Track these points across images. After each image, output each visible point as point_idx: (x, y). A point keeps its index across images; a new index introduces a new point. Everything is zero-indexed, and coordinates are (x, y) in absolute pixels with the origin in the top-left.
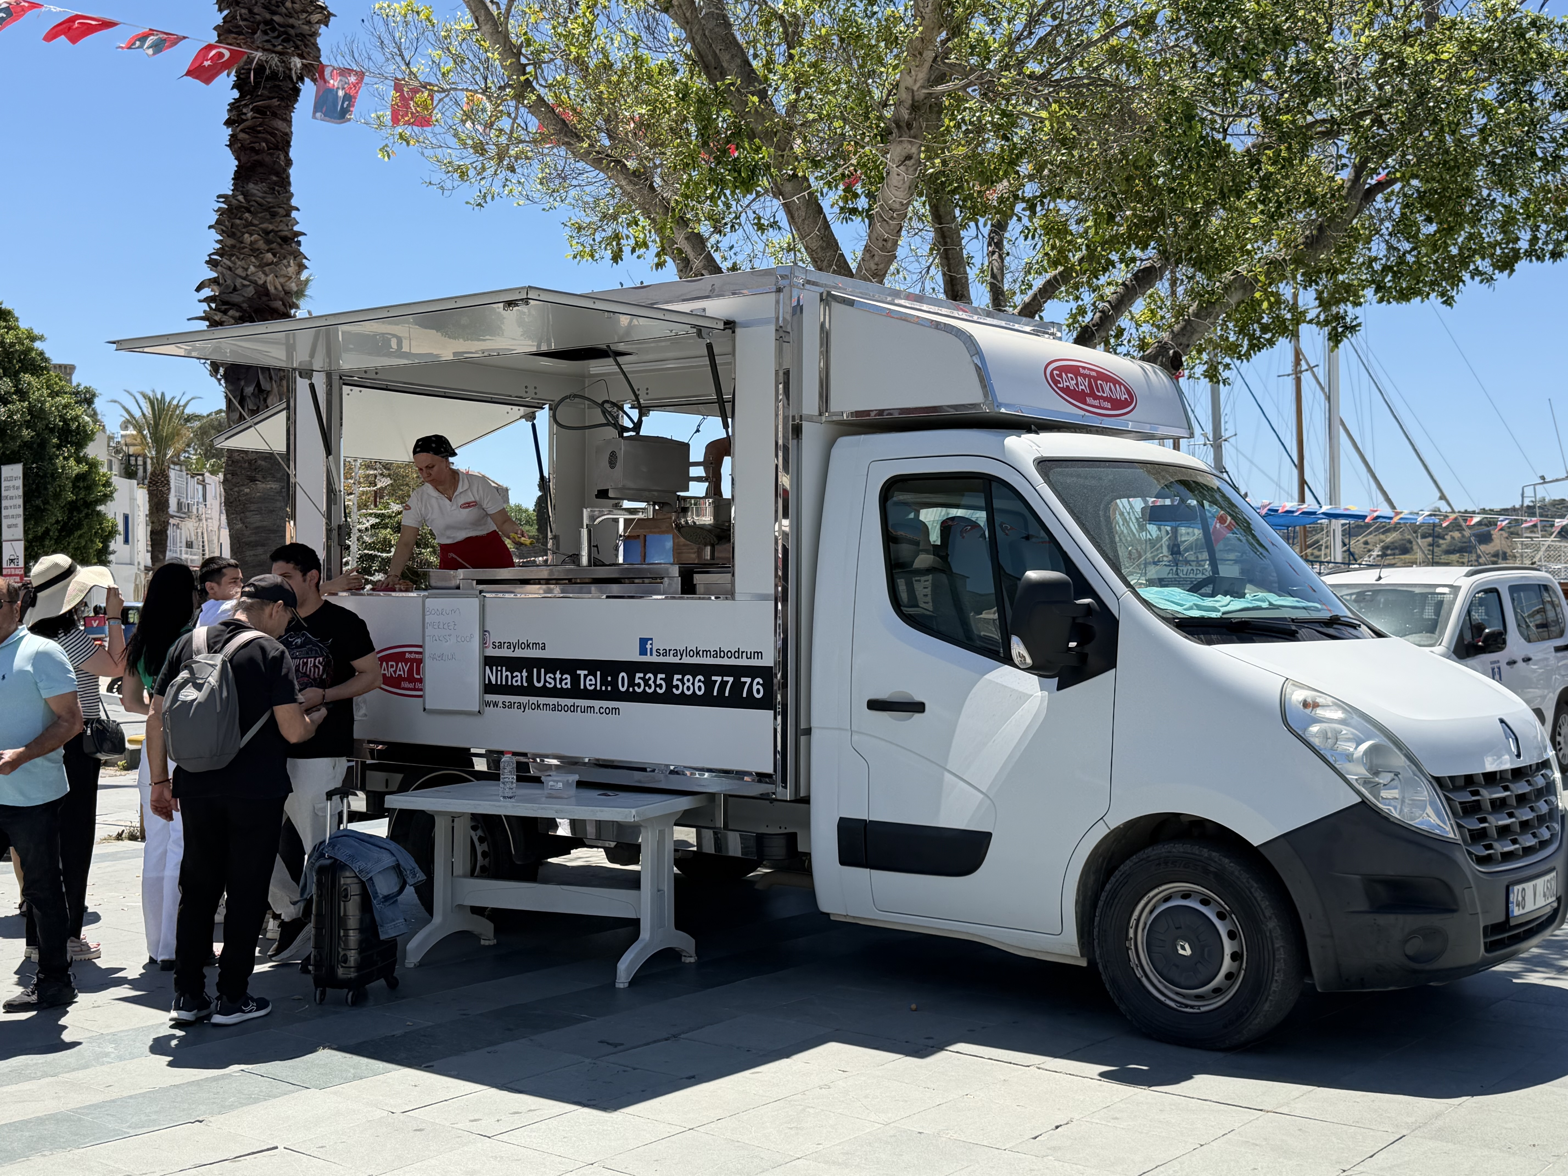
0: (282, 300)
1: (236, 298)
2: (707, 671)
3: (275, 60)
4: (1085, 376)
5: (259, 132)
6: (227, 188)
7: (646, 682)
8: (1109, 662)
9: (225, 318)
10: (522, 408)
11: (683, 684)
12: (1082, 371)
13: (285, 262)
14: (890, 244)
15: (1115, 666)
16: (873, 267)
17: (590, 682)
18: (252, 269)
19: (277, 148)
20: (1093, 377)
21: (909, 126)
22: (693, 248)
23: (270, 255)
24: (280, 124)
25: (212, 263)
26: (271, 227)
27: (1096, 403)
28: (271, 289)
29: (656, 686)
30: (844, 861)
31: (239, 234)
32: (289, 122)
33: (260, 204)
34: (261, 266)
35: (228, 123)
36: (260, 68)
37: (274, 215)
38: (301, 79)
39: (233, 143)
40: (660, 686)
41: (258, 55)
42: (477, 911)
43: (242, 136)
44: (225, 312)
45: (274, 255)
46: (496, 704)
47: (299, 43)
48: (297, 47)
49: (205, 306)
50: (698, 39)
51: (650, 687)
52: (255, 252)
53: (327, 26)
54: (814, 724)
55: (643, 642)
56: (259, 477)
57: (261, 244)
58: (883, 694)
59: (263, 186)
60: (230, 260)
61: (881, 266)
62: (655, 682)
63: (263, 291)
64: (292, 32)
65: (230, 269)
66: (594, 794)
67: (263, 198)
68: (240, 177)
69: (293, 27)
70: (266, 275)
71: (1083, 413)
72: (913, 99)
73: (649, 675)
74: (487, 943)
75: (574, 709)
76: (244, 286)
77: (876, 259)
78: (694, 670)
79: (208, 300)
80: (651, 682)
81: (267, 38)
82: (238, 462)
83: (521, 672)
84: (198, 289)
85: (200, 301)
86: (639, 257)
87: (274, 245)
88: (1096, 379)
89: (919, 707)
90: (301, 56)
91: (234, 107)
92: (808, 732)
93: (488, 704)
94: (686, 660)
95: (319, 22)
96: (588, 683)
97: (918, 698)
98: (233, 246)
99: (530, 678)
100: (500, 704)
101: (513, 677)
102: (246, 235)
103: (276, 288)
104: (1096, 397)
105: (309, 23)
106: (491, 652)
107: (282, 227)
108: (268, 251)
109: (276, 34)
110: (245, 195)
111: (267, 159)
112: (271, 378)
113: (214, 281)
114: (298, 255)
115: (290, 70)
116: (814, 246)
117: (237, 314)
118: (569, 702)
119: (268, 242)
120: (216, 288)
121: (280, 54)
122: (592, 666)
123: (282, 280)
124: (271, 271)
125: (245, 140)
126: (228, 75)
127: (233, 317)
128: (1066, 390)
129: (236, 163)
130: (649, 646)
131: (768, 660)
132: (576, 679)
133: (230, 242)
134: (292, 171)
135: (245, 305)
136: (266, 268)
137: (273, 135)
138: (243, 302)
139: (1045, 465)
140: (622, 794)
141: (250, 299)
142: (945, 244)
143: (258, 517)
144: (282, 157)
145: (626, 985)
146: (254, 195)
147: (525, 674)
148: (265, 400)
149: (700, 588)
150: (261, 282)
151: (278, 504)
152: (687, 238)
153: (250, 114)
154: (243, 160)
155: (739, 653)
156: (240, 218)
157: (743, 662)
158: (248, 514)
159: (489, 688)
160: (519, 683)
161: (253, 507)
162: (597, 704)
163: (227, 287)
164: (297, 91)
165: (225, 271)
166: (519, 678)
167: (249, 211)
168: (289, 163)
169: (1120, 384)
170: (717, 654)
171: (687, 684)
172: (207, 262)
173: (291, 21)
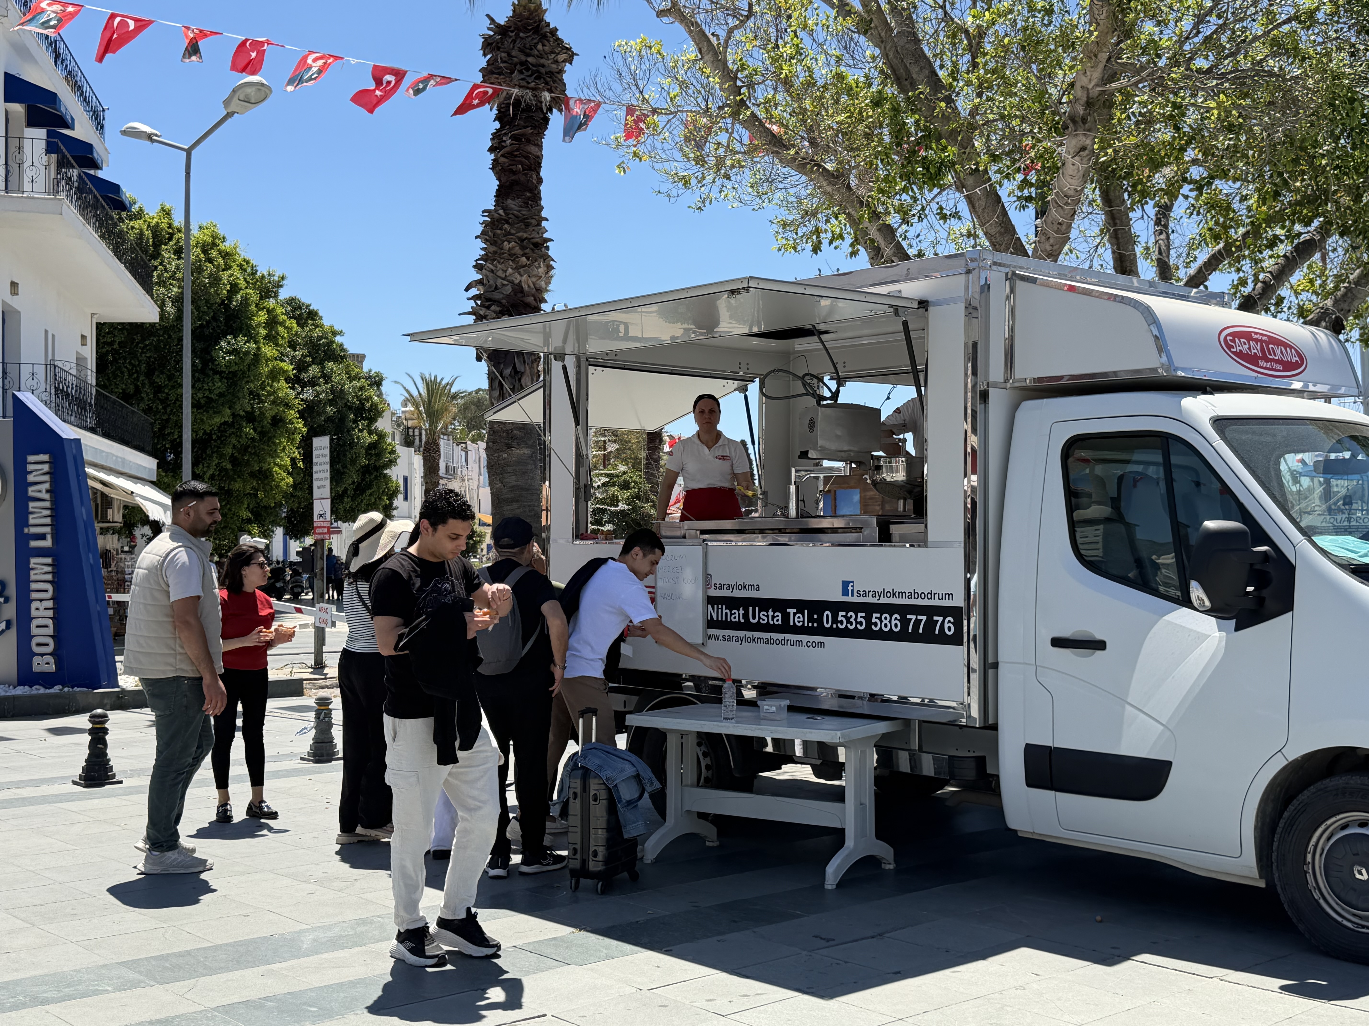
0: (533, 296)
1: (497, 296)
2: (903, 610)
3: (529, 94)
4: (1257, 341)
5: (516, 156)
6: (490, 205)
7: (848, 620)
8: (1286, 605)
9: (488, 312)
10: (736, 382)
11: (881, 622)
12: (1254, 336)
13: (536, 264)
14: (1064, 227)
15: (1291, 609)
16: (1049, 248)
17: (799, 619)
18: (510, 270)
19: (530, 169)
20: (1264, 341)
21: (1084, 120)
22: (885, 238)
23: (524, 259)
24: (533, 149)
25: (478, 267)
26: (525, 235)
27: (1268, 365)
28: (525, 287)
29: (857, 623)
30: (1031, 783)
31: (500, 242)
32: (540, 147)
33: (517, 217)
34: (517, 269)
35: (491, 150)
36: (517, 102)
37: (528, 225)
38: (550, 110)
39: (495, 166)
40: (861, 623)
41: (515, 91)
42: (702, 816)
43: (502, 160)
44: (488, 308)
45: (528, 259)
46: (717, 638)
47: (548, 79)
48: (547, 83)
49: (472, 303)
50: (891, 55)
51: (851, 624)
52: (513, 256)
53: (571, 64)
54: (1000, 659)
55: (845, 584)
56: (514, 444)
57: (517, 250)
58: (1066, 633)
59: (519, 201)
60: (492, 264)
61: (1055, 248)
62: (856, 619)
63: (518, 289)
64: (543, 70)
65: (492, 271)
66: (803, 717)
67: (519, 211)
68: (501, 195)
69: (543, 66)
70: (521, 276)
71: (1255, 374)
72: (1088, 97)
73: (850, 614)
74: (711, 844)
75: (784, 643)
76: (503, 285)
77: (1051, 241)
78: (890, 609)
79: (475, 298)
80: (852, 620)
81: (522, 76)
82: (497, 432)
83: (739, 610)
84: (467, 289)
85: (469, 299)
86: (836, 248)
87: (527, 251)
88: (1268, 343)
89: (1100, 645)
90: (550, 91)
91: (496, 136)
92: (996, 666)
93: (710, 637)
94: (884, 600)
95: (565, 61)
96: (796, 620)
97: (1099, 636)
98: (495, 252)
99: (746, 616)
100: (721, 638)
101: (731, 614)
102: (506, 243)
103: (529, 286)
104: (1268, 360)
105: (556, 62)
106: (713, 592)
107: (534, 235)
108: (523, 255)
109: (530, 73)
110: (505, 209)
111: (523, 178)
112: (524, 362)
113: (480, 282)
114: (547, 258)
115: (541, 102)
116: (993, 231)
117: (498, 309)
118: (781, 636)
119: (523, 248)
120: (481, 287)
121: (533, 89)
122: (800, 605)
123: (534, 279)
124: (526, 272)
125: (504, 163)
126: (491, 110)
127: (495, 312)
128: (1240, 354)
129: (498, 183)
130: (850, 588)
131: (958, 601)
132: (786, 617)
133: (493, 249)
134: (543, 188)
135: (504, 301)
136: (521, 270)
137: (527, 158)
138: (503, 298)
139: (1221, 423)
140: (827, 718)
141: (508, 296)
142: (1115, 225)
143: (514, 478)
144: (534, 176)
145: (834, 887)
146: (511, 209)
147: (742, 611)
148: (520, 380)
149: (895, 537)
150: (517, 282)
151: (530, 467)
152: (879, 230)
153: (509, 142)
154: (503, 180)
155: (931, 595)
156: (501, 229)
157: (936, 602)
158: (505, 475)
159: (711, 624)
160: (737, 620)
161: (509, 469)
162: (805, 638)
163: (490, 286)
164: (547, 120)
165: (488, 273)
166: (737, 615)
167: (507, 222)
168: (540, 181)
169: (1291, 347)
170: (911, 595)
171: (885, 622)
172: (474, 267)
173: (542, 61)
